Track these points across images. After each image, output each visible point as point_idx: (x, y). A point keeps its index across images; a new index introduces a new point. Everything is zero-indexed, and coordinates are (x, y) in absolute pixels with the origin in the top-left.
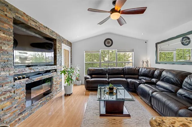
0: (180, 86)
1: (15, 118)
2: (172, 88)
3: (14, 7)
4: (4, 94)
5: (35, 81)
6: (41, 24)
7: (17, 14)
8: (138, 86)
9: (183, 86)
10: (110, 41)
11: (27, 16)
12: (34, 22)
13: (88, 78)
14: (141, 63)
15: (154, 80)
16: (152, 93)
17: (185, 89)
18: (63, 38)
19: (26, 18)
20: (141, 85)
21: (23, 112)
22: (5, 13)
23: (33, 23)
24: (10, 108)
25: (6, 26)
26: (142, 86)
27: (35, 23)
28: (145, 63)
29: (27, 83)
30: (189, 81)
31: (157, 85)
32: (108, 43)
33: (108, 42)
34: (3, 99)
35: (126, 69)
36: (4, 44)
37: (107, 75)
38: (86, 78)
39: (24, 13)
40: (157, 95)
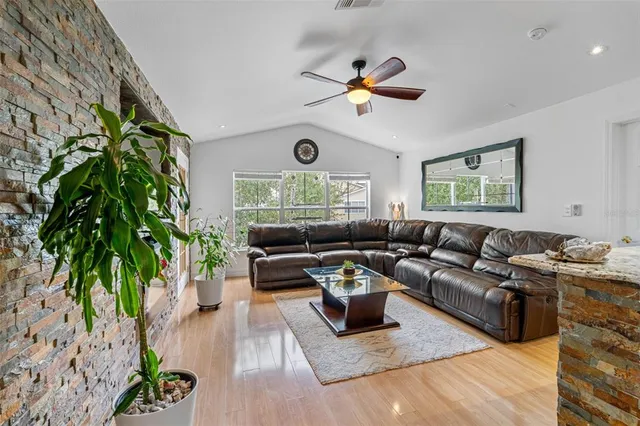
0: (476, 255)
2: (464, 260)
8: (393, 265)
9: (482, 254)
10: (310, 147)
13: (260, 256)
14: (388, 210)
15: (423, 248)
16: (432, 273)
17: (487, 259)
20: (402, 260)
26: (403, 263)
28: (397, 209)
30: (492, 244)
31: (433, 259)
32: (306, 152)
35: (355, 227)
37: (307, 243)
38: (252, 257)
40: (442, 276)
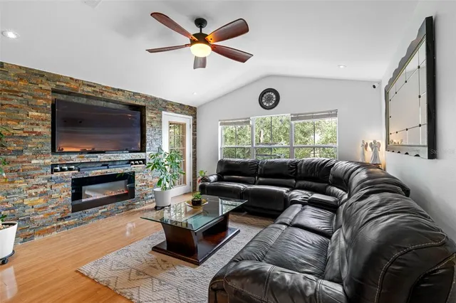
1: (51, 222)
3: (54, 74)
4: (35, 188)
5: (90, 175)
6: (106, 87)
7: (58, 83)
10: (273, 94)
11: (76, 80)
12: (90, 86)
18: (164, 101)
19: (73, 85)
21: (66, 218)
22: (40, 86)
23: (90, 89)
24: (44, 208)
25: (41, 102)
27: (93, 88)
29: (73, 177)
33: (269, 98)
34: (34, 194)
36: (37, 125)
39: (71, 78)
